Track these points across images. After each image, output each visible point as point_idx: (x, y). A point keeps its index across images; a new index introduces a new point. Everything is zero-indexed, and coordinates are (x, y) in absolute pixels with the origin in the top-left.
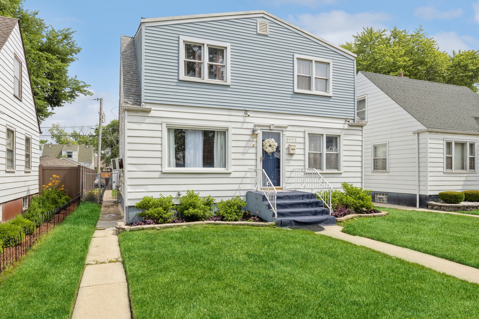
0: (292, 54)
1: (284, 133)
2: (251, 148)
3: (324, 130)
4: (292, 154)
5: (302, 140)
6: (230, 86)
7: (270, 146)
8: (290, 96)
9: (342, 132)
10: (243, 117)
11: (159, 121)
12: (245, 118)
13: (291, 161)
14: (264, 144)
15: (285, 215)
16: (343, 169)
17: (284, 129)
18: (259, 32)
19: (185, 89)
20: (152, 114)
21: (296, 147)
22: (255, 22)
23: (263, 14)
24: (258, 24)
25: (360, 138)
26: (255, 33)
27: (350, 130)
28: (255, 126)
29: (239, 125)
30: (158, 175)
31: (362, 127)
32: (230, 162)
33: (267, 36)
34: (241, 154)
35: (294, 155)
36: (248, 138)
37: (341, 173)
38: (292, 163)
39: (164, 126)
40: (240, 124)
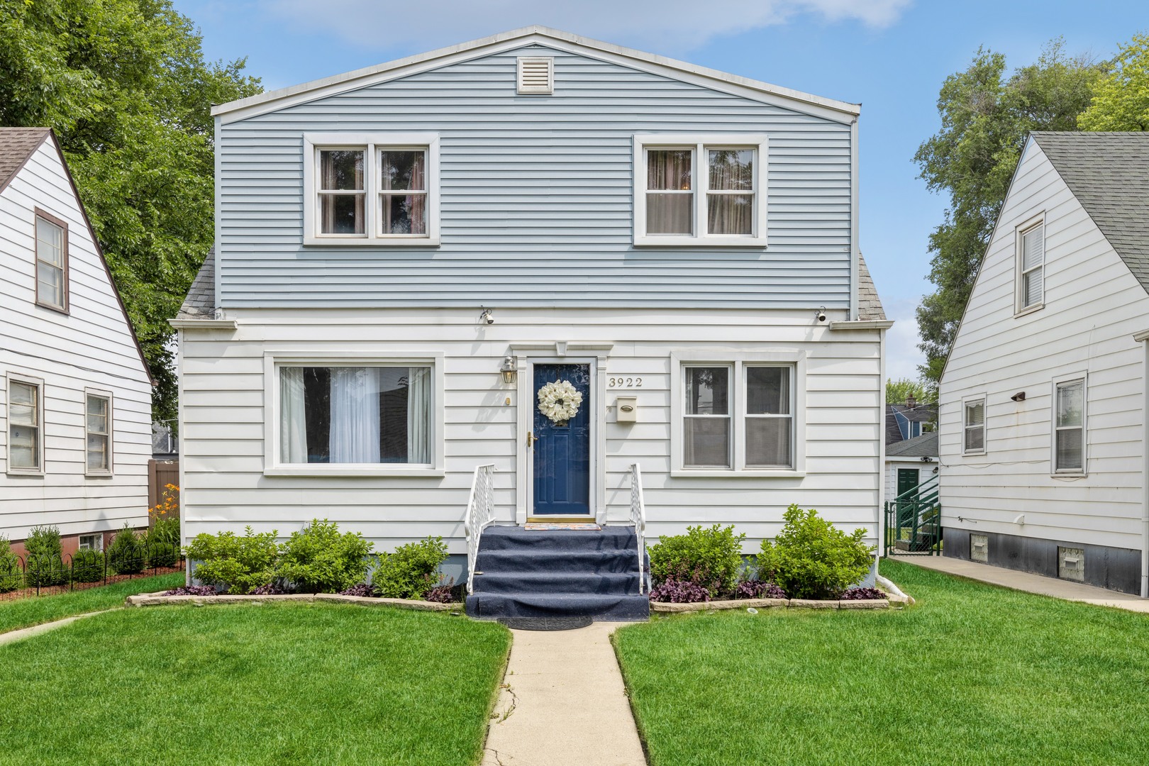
0: (628, 135)
1: (601, 364)
2: (500, 410)
3: (738, 350)
4: (629, 424)
5: (661, 383)
6: (437, 247)
7: (560, 402)
8: (622, 257)
9: (800, 352)
10: (478, 327)
11: (257, 350)
12: (484, 328)
13: (626, 444)
14: (541, 396)
15: (509, 588)
16: (804, 465)
17: (600, 354)
18: (522, 88)
19: (320, 266)
20: (241, 334)
21: (638, 403)
22: (512, 62)
23: (534, 37)
24: (521, 66)
25: (872, 367)
26: (512, 94)
27: (833, 345)
28: (511, 348)
29: (466, 350)
30: (254, 481)
31: (878, 331)
32: (441, 448)
33: (547, 95)
34: (471, 426)
35: (636, 427)
36: (491, 382)
37: (801, 478)
38: (626, 448)
39: (269, 361)
40: (470, 345)
